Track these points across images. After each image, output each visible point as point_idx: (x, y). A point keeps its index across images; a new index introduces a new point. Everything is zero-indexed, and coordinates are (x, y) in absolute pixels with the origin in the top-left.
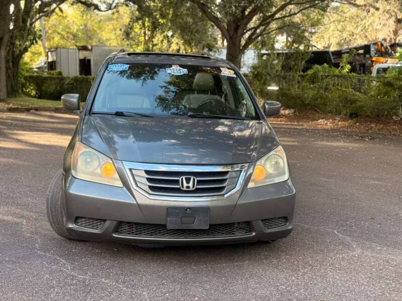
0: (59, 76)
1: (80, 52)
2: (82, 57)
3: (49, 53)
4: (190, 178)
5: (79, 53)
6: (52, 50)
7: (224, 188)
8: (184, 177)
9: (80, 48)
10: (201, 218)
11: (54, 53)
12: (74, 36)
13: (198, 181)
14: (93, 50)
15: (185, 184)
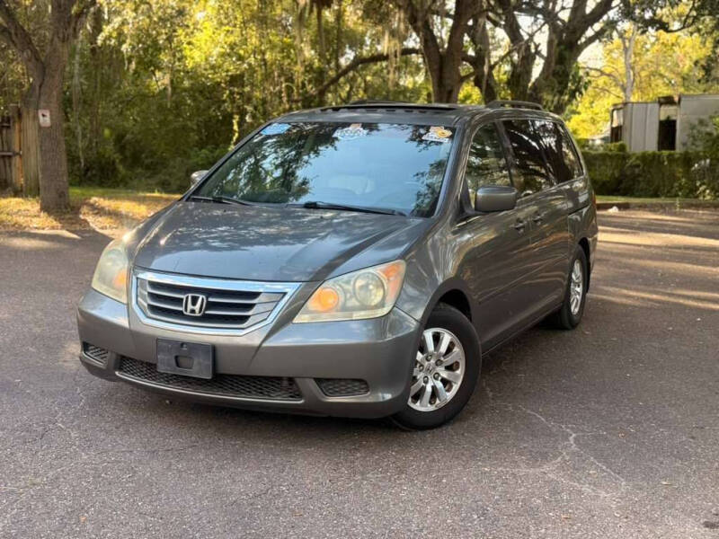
0: (621, 153)
1: (662, 108)
2: (663, 118)
3: (615, 113)
4: (198, 297)
5: (659, 110)
6: (619, 106)
7: (247, 318)
8: (190, 295)
9: (662, 100)
10: (201, 360)
11: (621, 111)
12: (684, 79)
13: (208, 303)
14: (682, 103)
15: (190, 307)
